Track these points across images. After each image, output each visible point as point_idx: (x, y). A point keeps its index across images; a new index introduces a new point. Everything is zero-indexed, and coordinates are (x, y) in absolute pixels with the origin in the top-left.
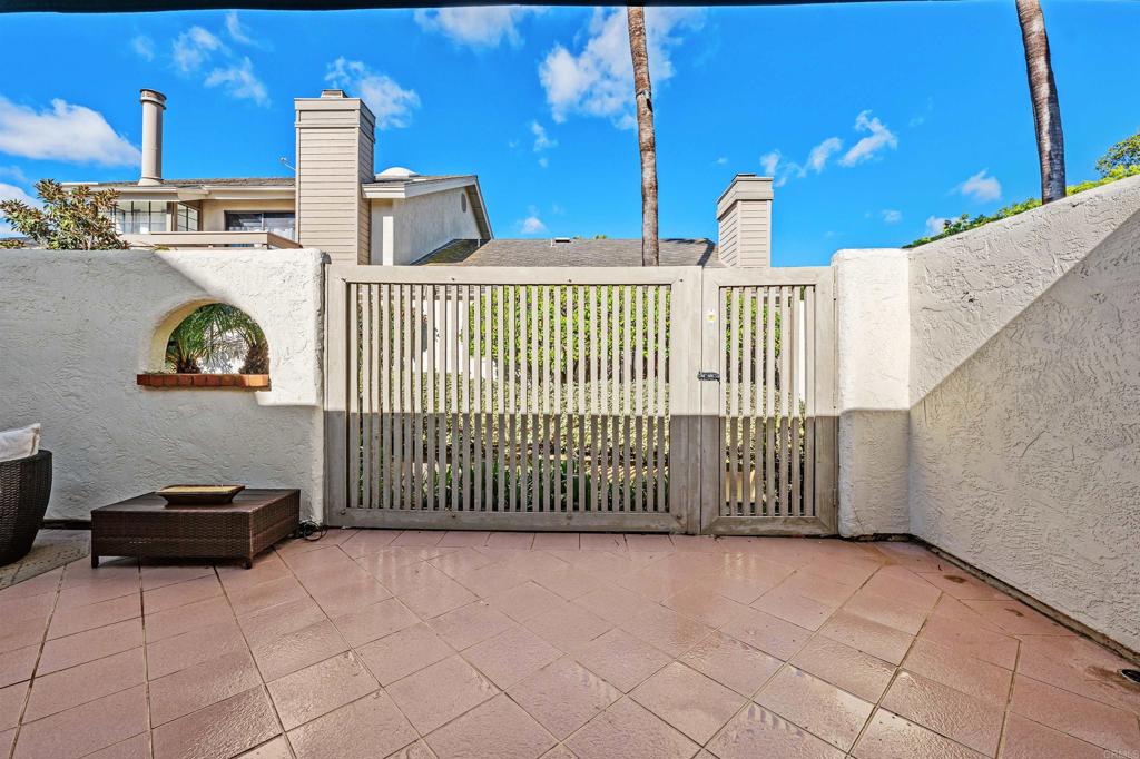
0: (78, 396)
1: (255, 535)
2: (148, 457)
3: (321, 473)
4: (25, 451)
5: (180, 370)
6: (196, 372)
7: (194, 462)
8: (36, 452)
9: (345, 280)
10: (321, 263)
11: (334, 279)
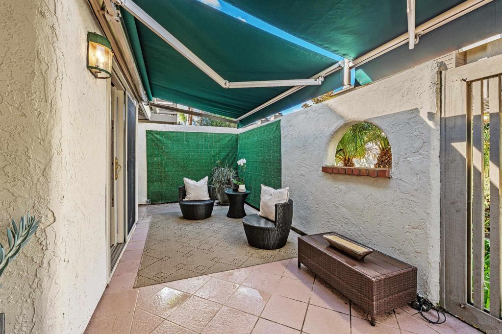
0: (304, 176)
1: (377, 300)
2: (327, 211)
3: (438, 259)
4: (285, 199)
5: (346, 165)
6: (352, 166)
7: (347, 220)
8: (288, 200)
9: (465, 80)
10: (437, 72)
11: (452, 83)
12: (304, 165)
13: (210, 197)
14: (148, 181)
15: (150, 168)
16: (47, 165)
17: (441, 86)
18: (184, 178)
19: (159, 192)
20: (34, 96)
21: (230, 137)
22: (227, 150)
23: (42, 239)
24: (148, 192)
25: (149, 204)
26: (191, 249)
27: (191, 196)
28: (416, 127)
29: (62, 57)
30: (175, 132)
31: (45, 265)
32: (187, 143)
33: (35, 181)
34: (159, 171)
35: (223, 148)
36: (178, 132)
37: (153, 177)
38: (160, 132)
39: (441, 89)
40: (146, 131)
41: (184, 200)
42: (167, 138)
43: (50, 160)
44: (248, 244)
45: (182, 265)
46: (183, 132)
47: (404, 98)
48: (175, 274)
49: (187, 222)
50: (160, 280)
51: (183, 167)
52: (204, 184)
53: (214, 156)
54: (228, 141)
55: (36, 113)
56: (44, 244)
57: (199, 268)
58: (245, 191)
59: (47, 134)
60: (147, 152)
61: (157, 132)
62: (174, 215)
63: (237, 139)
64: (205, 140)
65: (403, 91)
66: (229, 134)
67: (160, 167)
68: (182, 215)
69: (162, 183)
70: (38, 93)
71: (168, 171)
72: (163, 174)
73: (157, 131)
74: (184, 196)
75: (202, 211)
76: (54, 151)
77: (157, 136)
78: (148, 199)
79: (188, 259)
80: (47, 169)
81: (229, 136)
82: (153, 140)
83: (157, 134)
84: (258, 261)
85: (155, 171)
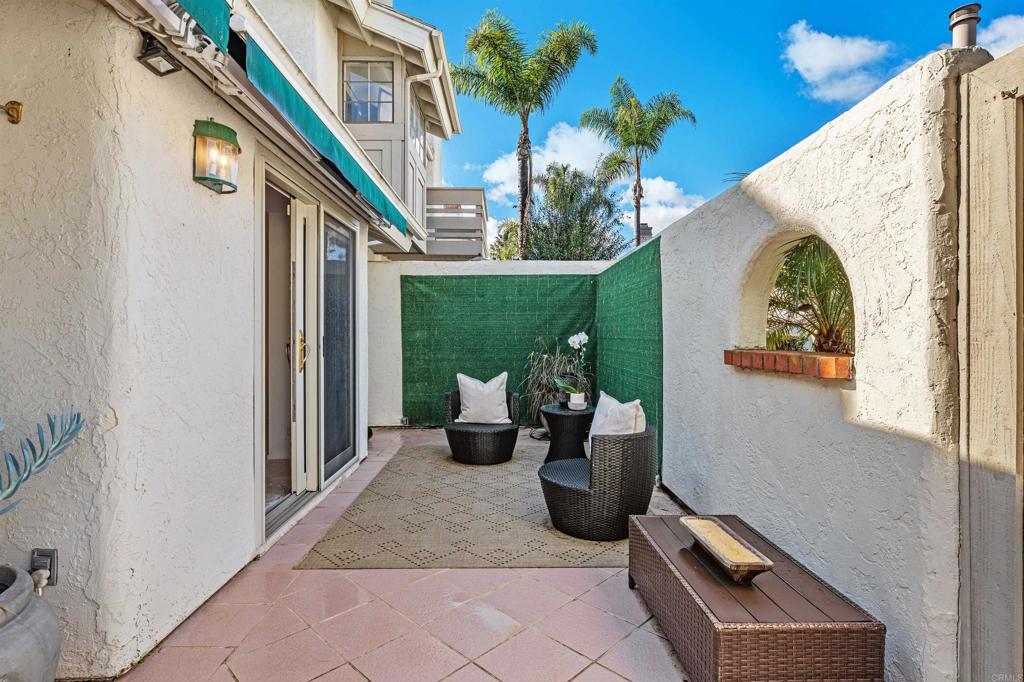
9: (1013, 96)
10: (945, 80)
11: (985, 107)
12: (699, 347)
13: (510, 417)
14: (405, 381)
15: (409, 354)
16: (106, 340)
17: (959, 118)
18: (458, 375)
19: (425, 402)
20: (91, 237)
21: (578, 283)
22: (571, 314)
23: (99, 449)
24: (404, 402)
25: (405, 428)
26: (429, 518)
27: (469, 414)
28: (898, 239)
29: (127, 174)
30: (456, 277)
31: (103, 489)
32: (479, 299)
33: (92, 362)
34: (424, 360)
35: (562, 308)
36: (462, 277)
37: (414, 372)
38: (427, 277)
39: (958, 126)
40: (401, 276)
41: (456, 421)
42: (441, 289)
43: (110, 332)
44: (550, 524)
45: (394, 545)
46: (473, 277)
47: (875, 161)
48: (372, 557)
49: (455, 467)
50: (340, 563)
51: (473, 351)
52: (498, 389)
53: (538, 328)
54: (573, 294)
55: (93, 262)
56: (102, 457)
57: (421, 556)
58: (584, 408)
59: (106, 293)
60: (402, 320)
61: (421, 279)
62: (438, 451)
63: (594, 287)
64: (520, 291)
65: (870, 142)
66: (574, 276)
67: (426, 351)
68: (449, 452)
69: (430, 385)
70: (95, 232)
71: (443, 360)
72: (432, 365)
73: (420, 277)
74: (457, 412)
75: (486, 446)
76: (116, 319)
77: (421, 287)
78: (404, 416)
79: (413, 535)
80: (106, 344)
81: (574, 281)
82: (413, 297)
83: (421, 282)
84: (547, 560)
85: (418, 359)
